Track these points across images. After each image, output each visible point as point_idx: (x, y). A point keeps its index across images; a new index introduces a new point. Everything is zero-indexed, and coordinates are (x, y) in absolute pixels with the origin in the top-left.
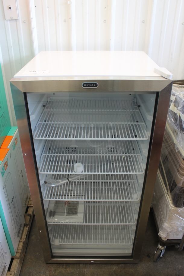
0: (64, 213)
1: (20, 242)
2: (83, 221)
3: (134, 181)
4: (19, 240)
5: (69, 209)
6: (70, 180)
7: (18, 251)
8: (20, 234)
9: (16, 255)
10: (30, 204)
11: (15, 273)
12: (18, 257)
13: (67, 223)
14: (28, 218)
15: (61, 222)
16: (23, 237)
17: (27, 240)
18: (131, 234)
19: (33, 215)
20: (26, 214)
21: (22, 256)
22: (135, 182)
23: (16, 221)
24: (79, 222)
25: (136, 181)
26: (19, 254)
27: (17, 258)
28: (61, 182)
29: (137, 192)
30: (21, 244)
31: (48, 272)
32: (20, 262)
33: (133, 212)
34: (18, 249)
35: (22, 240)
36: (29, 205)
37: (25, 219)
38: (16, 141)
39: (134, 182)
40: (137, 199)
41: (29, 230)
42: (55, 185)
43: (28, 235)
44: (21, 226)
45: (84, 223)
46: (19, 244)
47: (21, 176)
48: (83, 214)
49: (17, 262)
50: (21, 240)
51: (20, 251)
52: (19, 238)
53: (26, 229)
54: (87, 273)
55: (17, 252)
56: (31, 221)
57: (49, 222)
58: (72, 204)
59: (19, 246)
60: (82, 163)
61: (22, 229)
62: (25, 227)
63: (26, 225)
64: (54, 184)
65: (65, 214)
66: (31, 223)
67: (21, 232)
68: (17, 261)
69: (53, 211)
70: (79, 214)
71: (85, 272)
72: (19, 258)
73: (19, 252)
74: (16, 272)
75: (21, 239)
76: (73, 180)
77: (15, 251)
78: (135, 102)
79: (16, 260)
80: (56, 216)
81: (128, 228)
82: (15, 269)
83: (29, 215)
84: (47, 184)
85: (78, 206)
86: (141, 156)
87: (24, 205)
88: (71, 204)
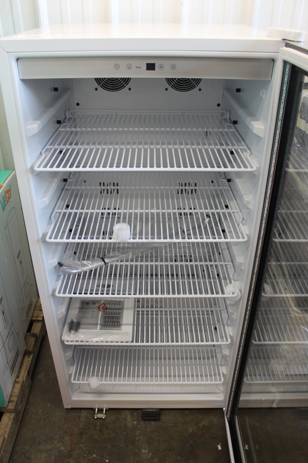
0: (97, 324)
1: (15, 382)
2: (131, 340)
3: (226, 263)
4: (14, 380)
5: (105, 318)
6: (106, 260)
7: (12, 399)
8: (17, 369)
9: (8, 406)
10: (37, 317)
11: (4, 438)
12: (12, 409)
13: (102, 342)
14: (32, 340)
15: (89, 340)
16: (22, 375)
17: (30, 379)
18: (221, 366)
19: (41, 336)
20: (28, 334)
21: (20, 408)
22: (228, 266)
23: (8, 343)
24: (125, 341)
25: (231, 263)
26: (14, 404)
27: (11, 411)
28: (91, 265)
29: (232, 281)
30: (18, 386)
31: (67, 438)
32: (15, 420)
33: (225, 323)
34: (11, 396)
35: (20, 380)
36: (34, 319)
37: (26, 343)
38: (7, 196)
39: (226, 265)
40: (233, 293)
41: (34, 362)
42: (79, 271)
43: (31, 371)
44: (17, 354)
45: (132, 342)
46: (14, 387)
47: (18, 262)
48: (132, 326)
49: (10, 419)
50: (17, 380)
51: (15, 399)
52: (15, 375)
53: (28, 360)
54: (139, 439)
55: (9, 401)
56: (38, 347)
57: (68, 341)
58: (112, 309)
59: (14, 390)
60: (130, 224)
61: (20, 359)
62: (26, 357)
63: (27, 353)
64: (77, 269)
65: (99, 326)
66: (37, 350)
67: (19, 365)
68: (9, 417)
69: (75, 321)
70: (123, 327)
71: (135, 436)
72: (12, 412)
73: (13, 401)
74: (7, 436)
75: (18, 377)
76: (113, 261)
77: (7, 399)
78: (228, 118)
79: (8, 414)
80: (81, 330)
81: (216, 357)
82: (5, 431)
83: (34, 335)
84: (63, 267)
85: (122, 312)
86: (240, 213)
87: (25, 318)
88: (109, 309)
